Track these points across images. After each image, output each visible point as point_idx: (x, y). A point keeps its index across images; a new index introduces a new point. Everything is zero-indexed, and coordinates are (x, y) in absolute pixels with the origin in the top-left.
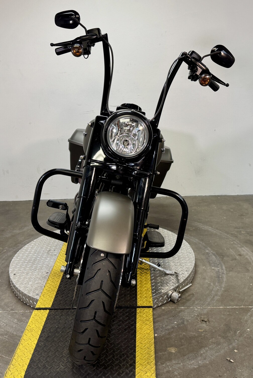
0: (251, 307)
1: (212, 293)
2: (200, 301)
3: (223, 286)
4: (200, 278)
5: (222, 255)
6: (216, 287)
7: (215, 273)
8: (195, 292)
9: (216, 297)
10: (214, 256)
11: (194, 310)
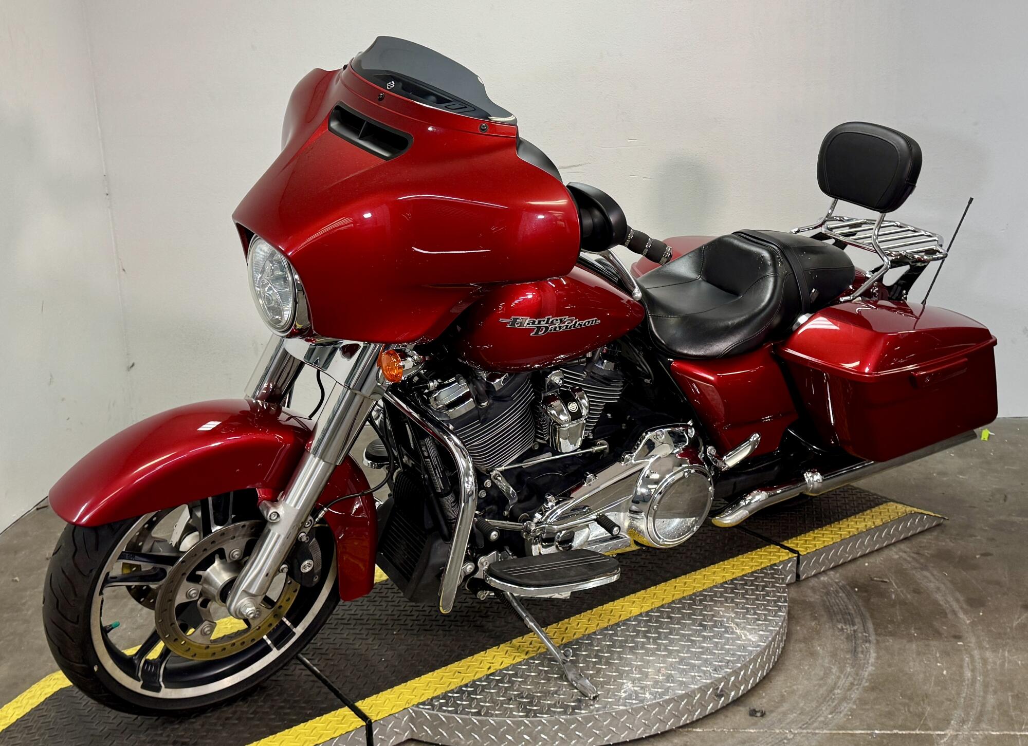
0: (942, 733)
1: (834, 694)
2: (800, 714)
3: (866, 676)
4: (801, 651)
5: (866, 591)
6: (847, 678)
7: (845, 640)
8: (787, 689)
9: (845, 705)
10: (844, 592)
11: (786, 738)
